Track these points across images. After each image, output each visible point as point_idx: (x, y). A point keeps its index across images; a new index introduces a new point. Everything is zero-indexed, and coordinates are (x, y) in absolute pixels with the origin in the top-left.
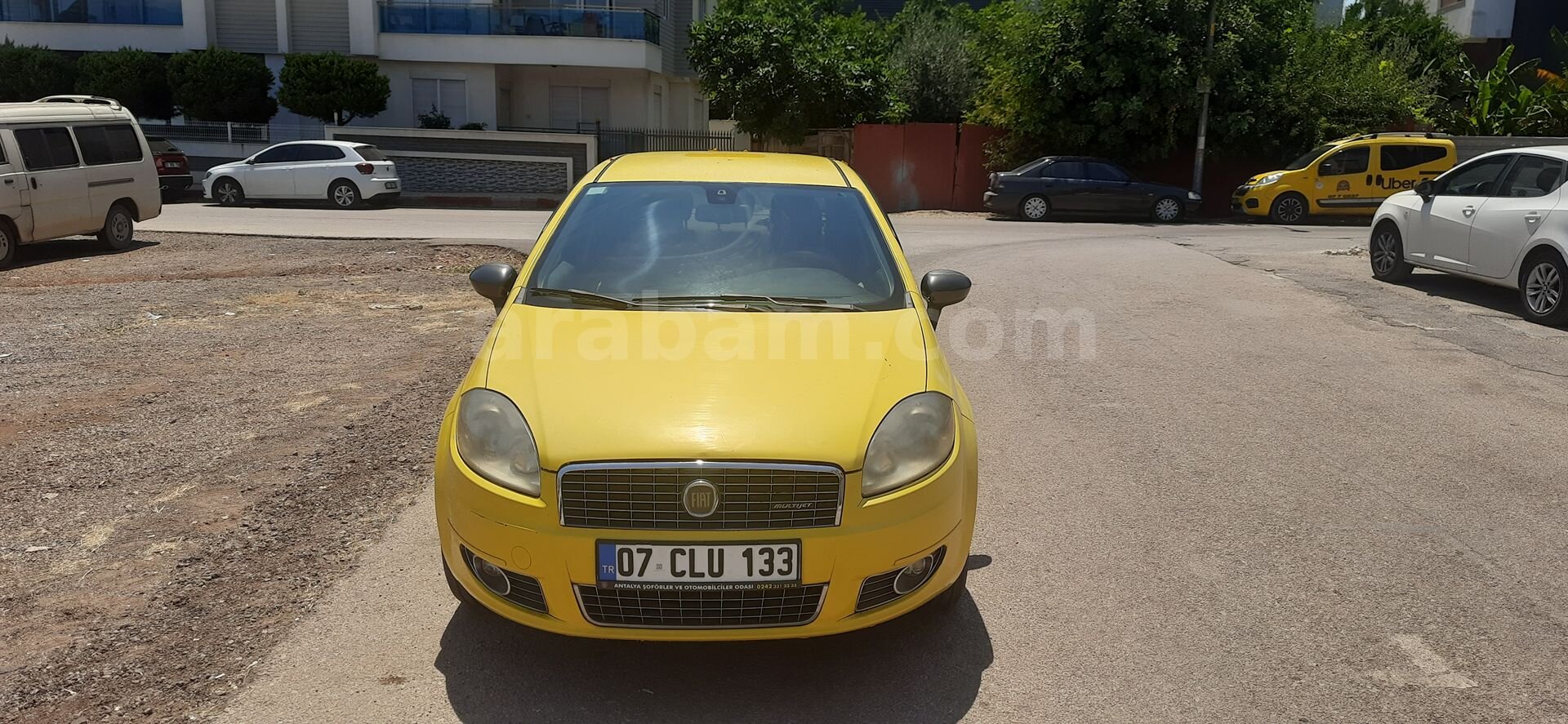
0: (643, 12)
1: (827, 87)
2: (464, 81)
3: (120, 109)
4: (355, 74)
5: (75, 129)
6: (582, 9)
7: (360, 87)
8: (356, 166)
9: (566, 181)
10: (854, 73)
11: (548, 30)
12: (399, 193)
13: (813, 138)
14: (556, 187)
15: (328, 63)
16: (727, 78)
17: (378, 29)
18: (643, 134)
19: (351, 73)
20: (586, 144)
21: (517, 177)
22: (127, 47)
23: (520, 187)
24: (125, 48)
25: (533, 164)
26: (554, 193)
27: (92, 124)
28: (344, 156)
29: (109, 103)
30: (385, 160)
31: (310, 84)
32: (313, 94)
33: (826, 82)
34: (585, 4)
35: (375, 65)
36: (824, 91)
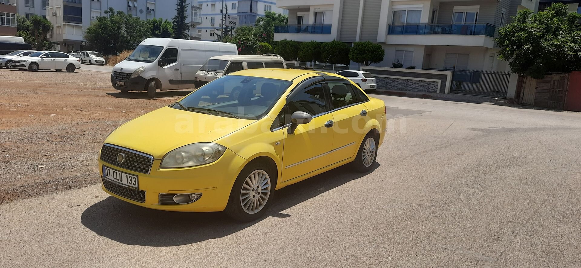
0: (486, 24)
1: (558, 54)
2: (413, 51)
3: (280, 58)
4: (373, 49)
5: (265, 63)
6: (464, 24)
7: (374, 53)
8: (361, 79)
9: (437, 89)
10: (575, 48)
11: (447, 32)
12: (375, 89)
13: (549, 76)
14: (433, 90)
15: (365, 45)
16: (509, 50)
17: (387, 33)
18: (480, 72)
19: (372, 48)
20: (447, 75)
21: (420, 86)
22: (313, 41)
23: (420, 90)
24: (312, 41)
25: (426, 81)
26: (432, 93)
27: (271, 62)
28: (358, 76)
29: (278, 56)
30: (372, 78)
31: (359, 52)
32: (359, 55)
33: (557, 52)
34: (465, 22)
35: (381, 46)
36: (556, 56)
